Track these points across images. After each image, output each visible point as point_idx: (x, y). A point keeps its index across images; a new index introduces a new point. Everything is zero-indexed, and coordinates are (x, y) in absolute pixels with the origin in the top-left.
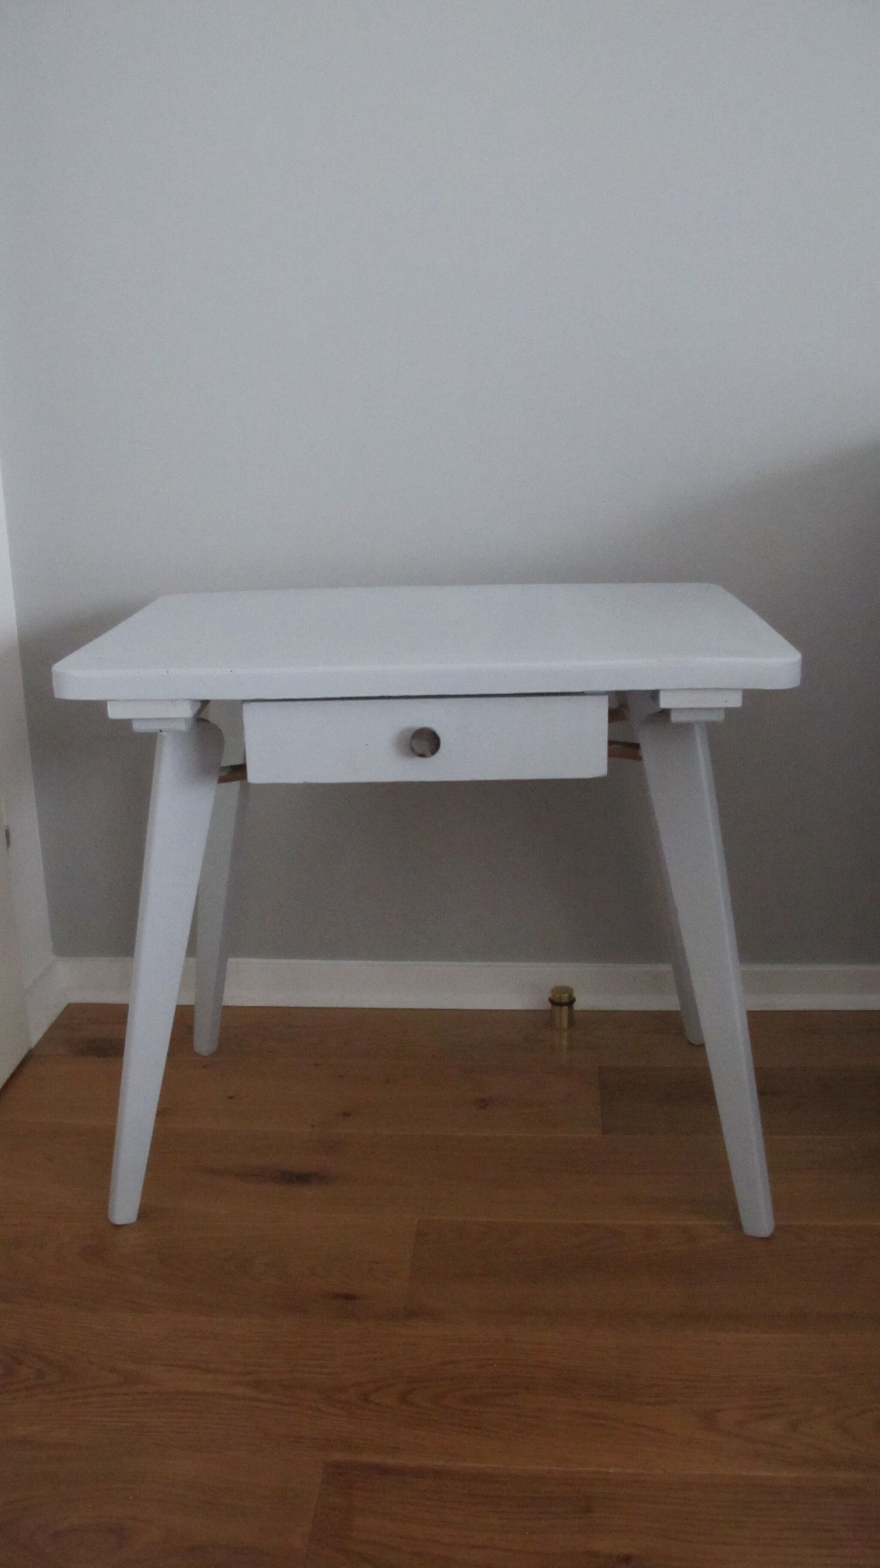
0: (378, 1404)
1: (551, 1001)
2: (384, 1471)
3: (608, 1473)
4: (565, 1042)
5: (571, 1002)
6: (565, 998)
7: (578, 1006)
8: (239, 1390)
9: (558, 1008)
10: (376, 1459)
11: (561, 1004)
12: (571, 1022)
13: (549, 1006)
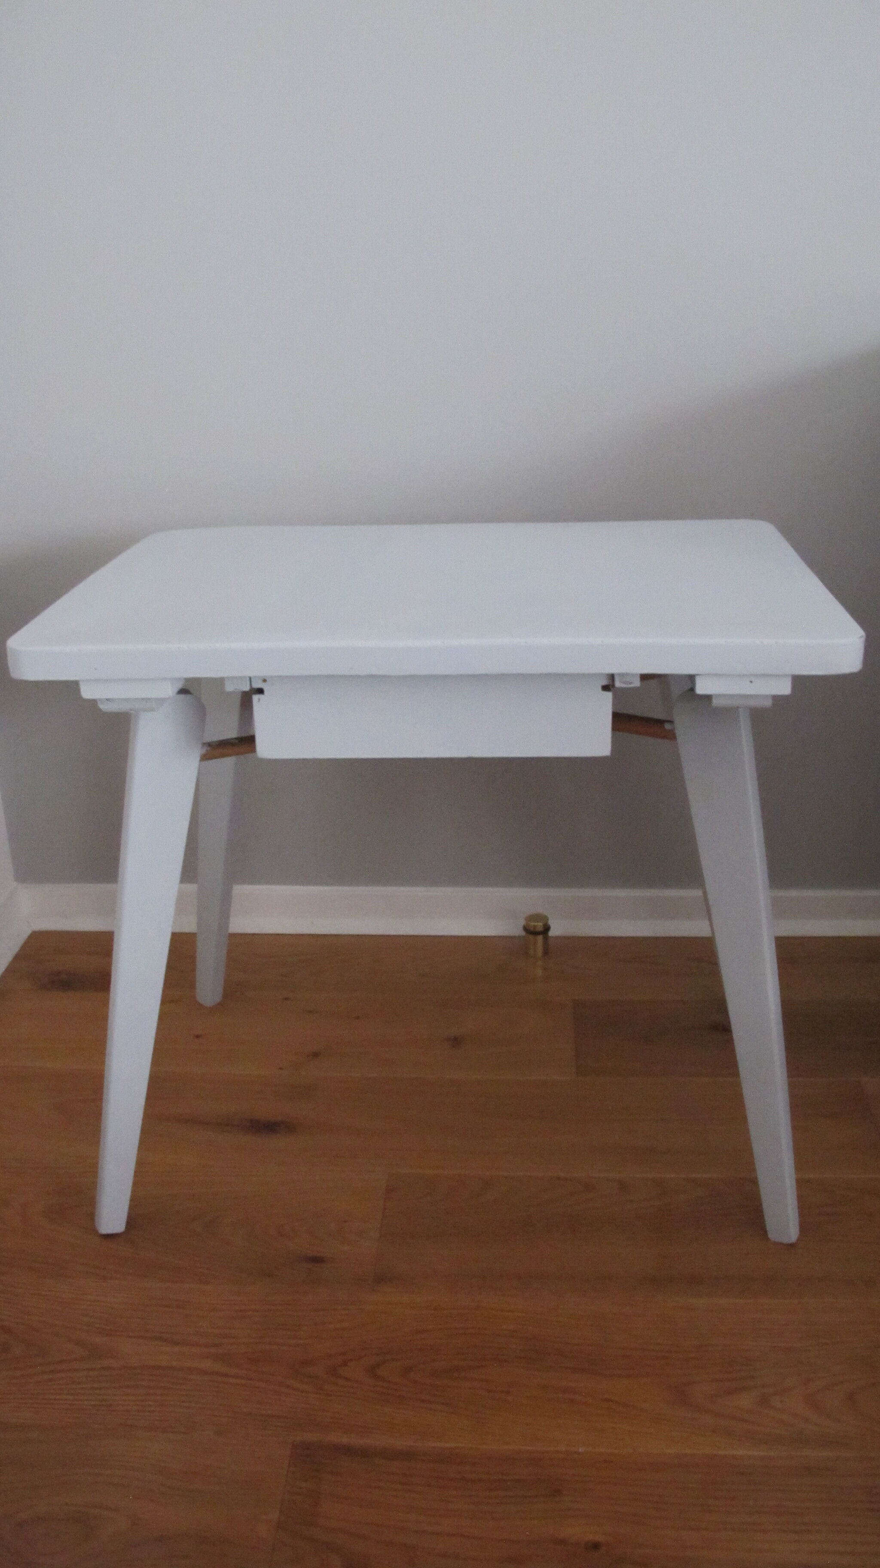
0: (347, 1379)
1: (526, 929)
2: (349, 1451)
3: (579, 1453)
4: (539, 972)
5: (547, 928)
6: (540, 926)
7: (552, 933)
8: (208, 1365)
9: (531, 937)
10: (345, 1440)
11: (535, 933)
12: (546, 952)
13: (523, 933)
